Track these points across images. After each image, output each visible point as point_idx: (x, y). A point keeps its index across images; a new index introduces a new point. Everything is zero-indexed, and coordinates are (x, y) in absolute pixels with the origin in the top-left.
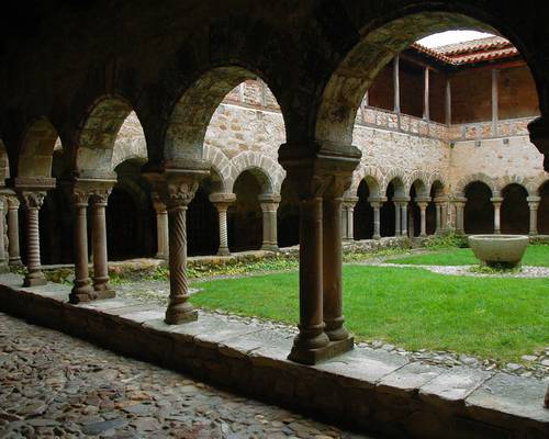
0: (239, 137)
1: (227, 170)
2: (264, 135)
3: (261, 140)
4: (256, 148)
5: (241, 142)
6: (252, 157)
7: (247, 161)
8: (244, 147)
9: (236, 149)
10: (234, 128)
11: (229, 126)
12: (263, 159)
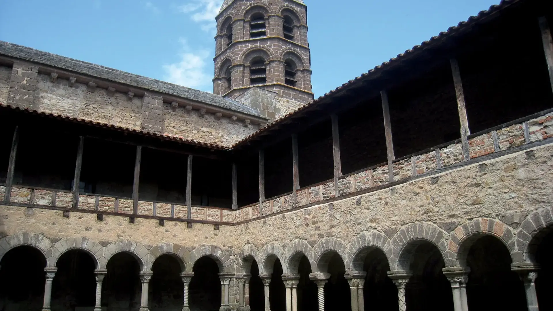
0: (317, 229)
1: (311, 256)
2: (335, 222)
3: (332, 226)
4: (329, 235)
5: (319, 232)
6: (327, 242)
7: (323, 247)
8: (321, 236)
9: (315, 239)
10: (314, 223)
11: (310, 222)
12: (335, 242)
